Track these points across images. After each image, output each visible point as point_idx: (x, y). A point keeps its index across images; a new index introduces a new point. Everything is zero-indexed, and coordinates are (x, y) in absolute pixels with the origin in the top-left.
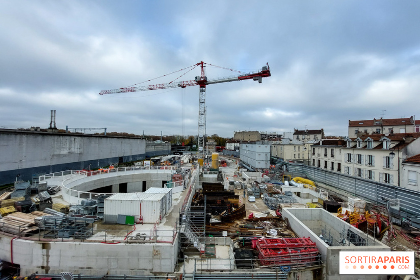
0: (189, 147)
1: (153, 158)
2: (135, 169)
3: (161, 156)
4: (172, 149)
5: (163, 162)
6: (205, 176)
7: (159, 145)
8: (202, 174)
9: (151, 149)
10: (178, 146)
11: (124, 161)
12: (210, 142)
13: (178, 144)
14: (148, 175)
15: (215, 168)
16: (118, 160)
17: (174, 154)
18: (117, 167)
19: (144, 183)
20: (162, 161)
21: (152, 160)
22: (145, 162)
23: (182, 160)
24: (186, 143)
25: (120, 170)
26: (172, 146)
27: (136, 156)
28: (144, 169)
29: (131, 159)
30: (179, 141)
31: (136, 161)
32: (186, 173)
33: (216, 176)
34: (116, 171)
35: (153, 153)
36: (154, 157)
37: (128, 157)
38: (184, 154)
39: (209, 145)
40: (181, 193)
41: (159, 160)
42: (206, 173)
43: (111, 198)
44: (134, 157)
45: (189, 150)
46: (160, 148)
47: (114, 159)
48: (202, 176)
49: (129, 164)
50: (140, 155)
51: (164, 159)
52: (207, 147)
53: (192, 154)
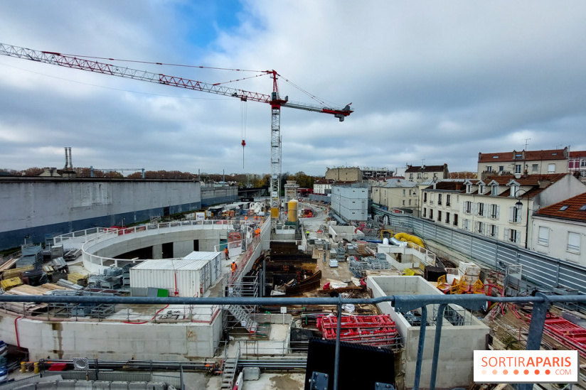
0: (263, 191)
1: (212, 208)
2: (184, 224)
3: (224, 203)
4: (239, 194)
5: (225, 213)
6: (278, 232)
7: (220, 188)
8: (274, 229)
9: (209, 195)
10: (249, 189)
11: (171, 212)
12: (289, 184)
13: (249, 186)
14: (200, 231)
15: (293, 221)
16: (162, 211)
17: (242, 201)
18: (159, 222)
19: (196, 243)
20: (224, 211)
21: (210, 210)
22: (197, 214)
23: (251, 208)
24: (260, 186)
25: (162, 226)
26: (239, 189)
27: (188, 205)
28: (195, 223)
29: (180, 210)
30: (251, 181)
31: (188, 213)
32: (249, 229)
33: (293, 232)
34: (157, 227)
35: (211, 200)
36: (214, 205)
37: (177, 207)
38: (255, 200)
39: (288, 189)
40: (238, 256)
41: (221, 209)
42: (279, 228)
43: (139, 267)
44: (184, 206)
45: (263, 196)
46: (222, 193)
47: (156, 211)
48: (275, 232)
49: (177, 216)
50: (193, 204)
51: (228, 207)
52: (286, 191)
53: (267, 200)
